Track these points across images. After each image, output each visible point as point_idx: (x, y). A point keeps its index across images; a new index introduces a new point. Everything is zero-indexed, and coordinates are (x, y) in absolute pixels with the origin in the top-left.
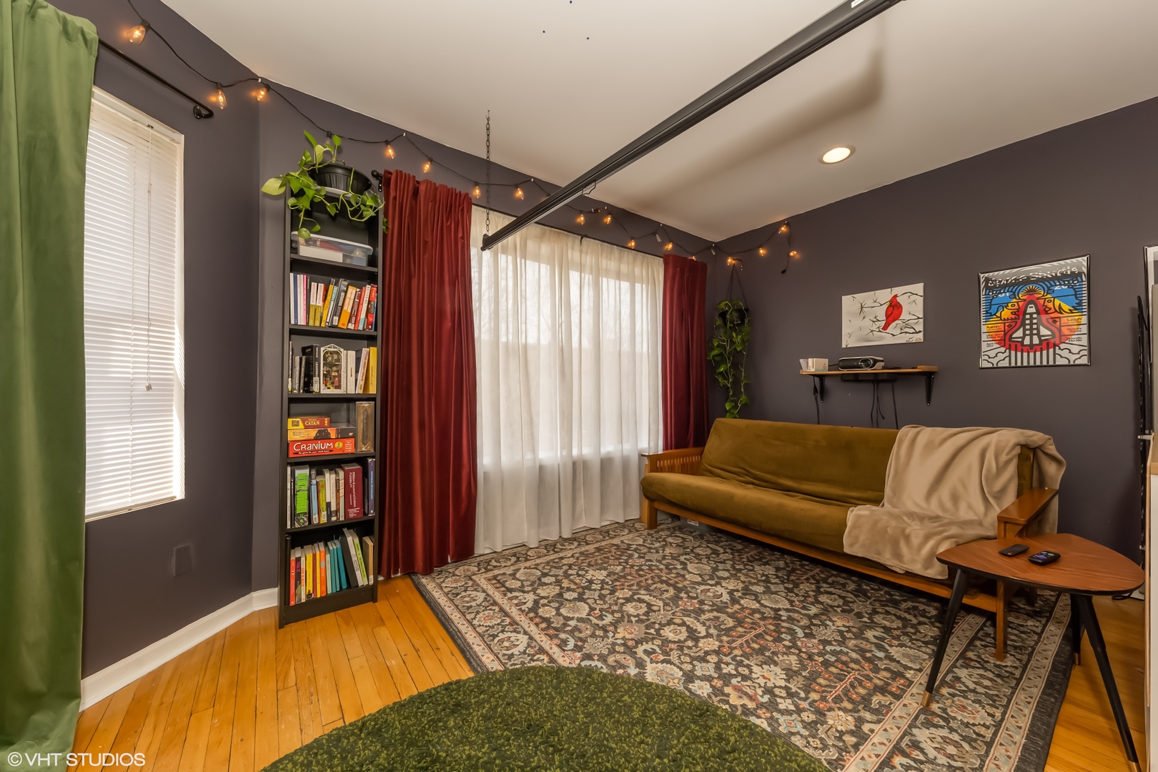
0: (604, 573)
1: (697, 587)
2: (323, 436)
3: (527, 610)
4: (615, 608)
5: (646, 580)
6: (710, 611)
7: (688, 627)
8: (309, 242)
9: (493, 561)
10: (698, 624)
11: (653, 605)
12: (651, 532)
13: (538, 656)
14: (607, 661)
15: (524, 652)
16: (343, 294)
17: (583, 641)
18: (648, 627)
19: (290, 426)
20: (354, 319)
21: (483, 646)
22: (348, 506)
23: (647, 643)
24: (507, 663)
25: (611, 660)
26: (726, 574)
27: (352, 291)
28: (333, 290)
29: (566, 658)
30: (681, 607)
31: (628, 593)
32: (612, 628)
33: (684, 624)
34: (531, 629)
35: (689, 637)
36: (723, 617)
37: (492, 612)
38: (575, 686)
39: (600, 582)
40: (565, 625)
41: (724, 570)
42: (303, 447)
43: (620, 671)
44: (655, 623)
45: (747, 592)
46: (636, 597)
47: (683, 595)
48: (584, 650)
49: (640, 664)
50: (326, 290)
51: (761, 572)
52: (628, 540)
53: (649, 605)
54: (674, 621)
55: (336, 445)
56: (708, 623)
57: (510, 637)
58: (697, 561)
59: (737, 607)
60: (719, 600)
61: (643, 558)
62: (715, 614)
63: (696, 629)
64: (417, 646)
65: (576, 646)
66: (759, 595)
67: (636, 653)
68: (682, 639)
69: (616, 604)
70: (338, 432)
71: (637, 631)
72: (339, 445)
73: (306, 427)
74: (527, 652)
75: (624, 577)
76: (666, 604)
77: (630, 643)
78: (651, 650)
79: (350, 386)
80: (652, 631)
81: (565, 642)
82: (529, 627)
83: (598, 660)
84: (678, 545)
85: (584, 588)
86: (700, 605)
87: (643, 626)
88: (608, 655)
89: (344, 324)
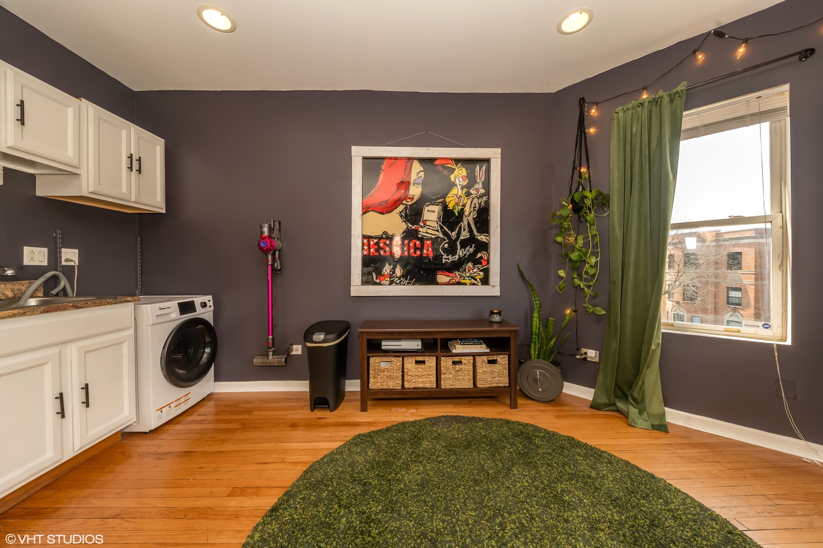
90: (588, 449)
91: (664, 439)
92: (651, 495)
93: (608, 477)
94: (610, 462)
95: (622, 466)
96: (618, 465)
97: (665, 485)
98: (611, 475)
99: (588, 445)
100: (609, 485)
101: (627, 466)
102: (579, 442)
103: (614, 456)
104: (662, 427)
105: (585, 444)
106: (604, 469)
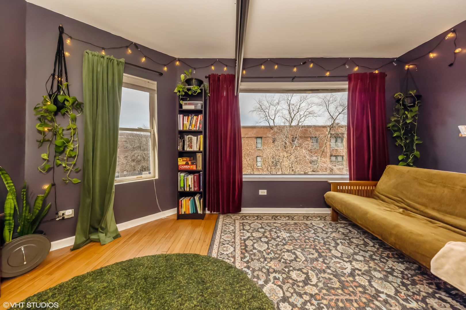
0: (288, 235)
1: (334, 259)
2: (187, 164)
3: (243, 239)
4: (279, 252)
5: (307, 245)
6: (329, 274)
7: (308, 276)
8: (186, 104)
9: (248, 217)
10: (315, 277)
11: (298, 258)
12: (332, 223)
13: (231, 258)
14: (254, 272)
15: (227, 255)
16: (192, 119)
17: (252, 260)
18: (286, 267)
19: (179, 160)
20: (195, 126)
21: (217, 246)
22: (194, 187)
23: (279, 274)
24: (219, 256)
25: (256, 274)
26: (362, 258)
27: (195, 117)
28: (190, 117)
29: (240, 264)
30: (313, 265)
31: (291, 247)
32: (269, 260)
33: (307, 274)
34: (237, 247)
35: (303, 281)
36: (335, 280)
37: (231, 235)
38: (230, 276)
39: (282, 238)
40: (251, 251)
41: (362, 256)
42: (182, 167)
43: (255, 280)
44: (292, 266)
45: (367, 273)
46: (293, 251)
47: (321, 260)
48: (249, 264)
49: (266, 282)
50: (188, 118)
51: (390, 266)
52: (316, 223)
53: (297, 257)
54: (303, 270)
55: (191, 167)
56: (321, 279)
57: (228, 247)
58: (347, 245)
59: (351, 279)
60: (342, 270)
61: (315, 234)
62: (331, 276)
63: (311, 279)
64: (201, 238)
65: (248, 261)
66: (374, 278)
67: (269, 275)
68: (299, 280)
69: (281, 251)
70: (191, 163)
71: (279, 267)
72: (192, 167)
73: (183, 161)
74: (229, 255)
75: (296, 240)
76: (306, 260)
77: (271, 270)
78: (277, 278)
79: (195, 148)
80: (287, 270)
81: (245, 257)
82: (238, 246)
83: (251, 271)
84: (343, 234)
85: (272, 238)
86: (326, 268)
87: (284, 265)
88: (257, 270)
89: (193, 128)
90: (92, 274)
91: (121, 241)
92: (137, 268)
93: (114, 279)
94: (109, 271)
95: (116, 267)
96: (113, 268)
97: (138, 259)
98: (114, 276)
99: (89, 272)
100: (117, 282)
101: (118, 265)
102: (83, 276)
103: (108, 266)
104: (117, 236)
105: (88, 273)
106: (108, 277)
